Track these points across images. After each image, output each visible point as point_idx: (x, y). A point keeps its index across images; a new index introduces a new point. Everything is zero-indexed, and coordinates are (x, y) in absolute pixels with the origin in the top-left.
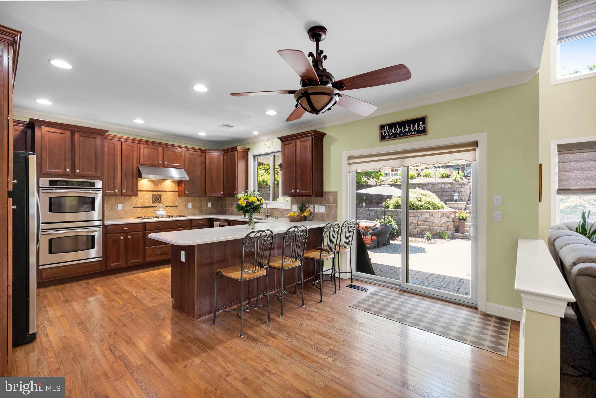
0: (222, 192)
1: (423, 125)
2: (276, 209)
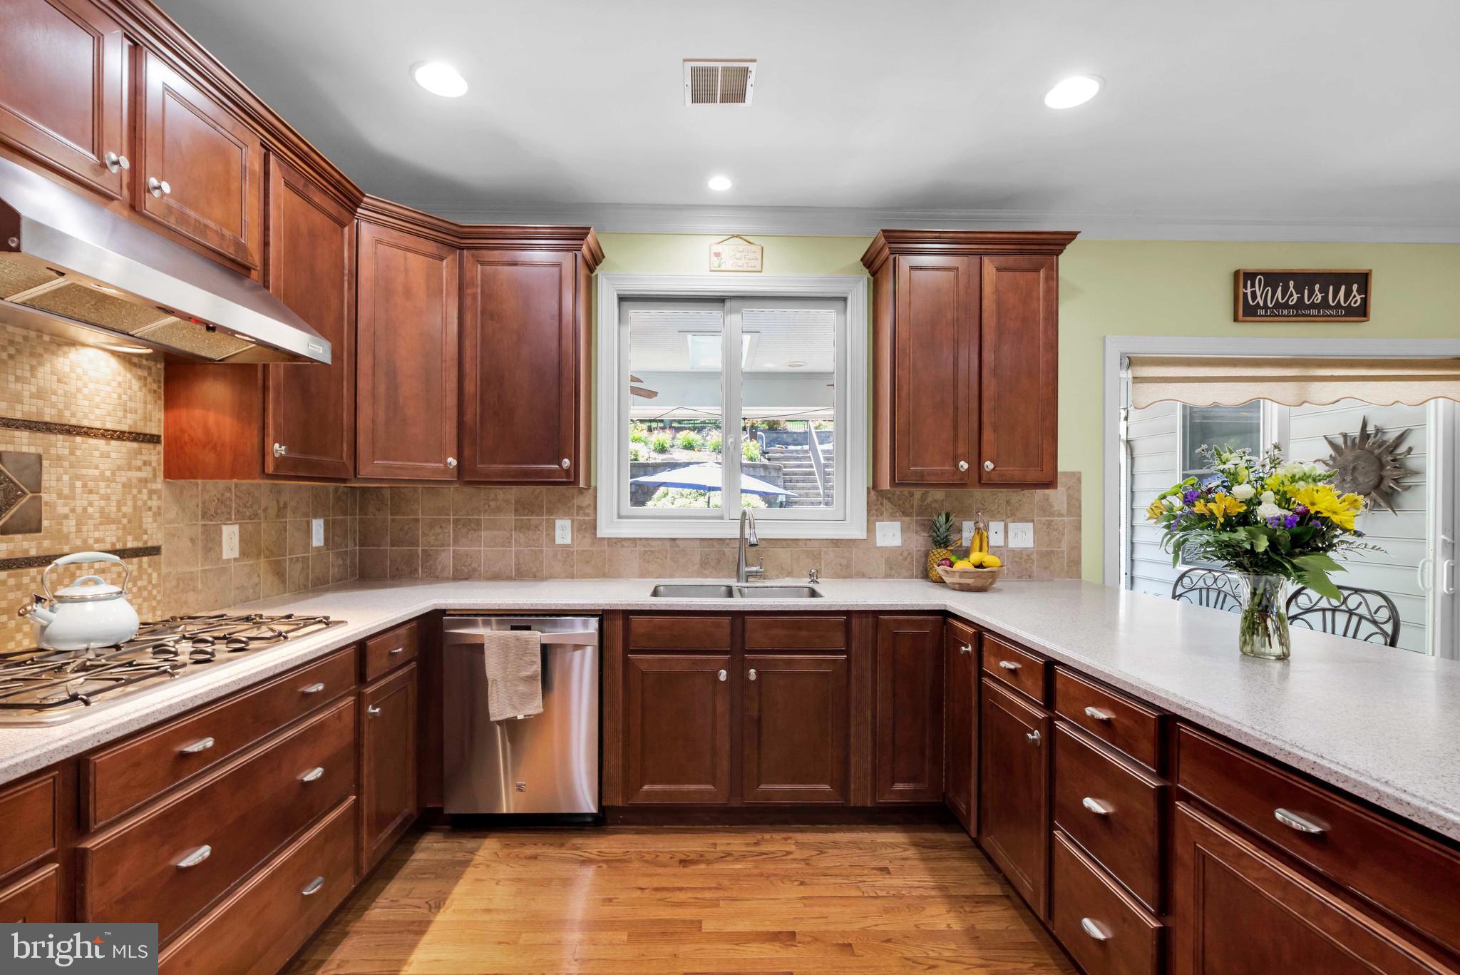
0: (452, 461)
1: (1359, 295)
2: (784, 543)
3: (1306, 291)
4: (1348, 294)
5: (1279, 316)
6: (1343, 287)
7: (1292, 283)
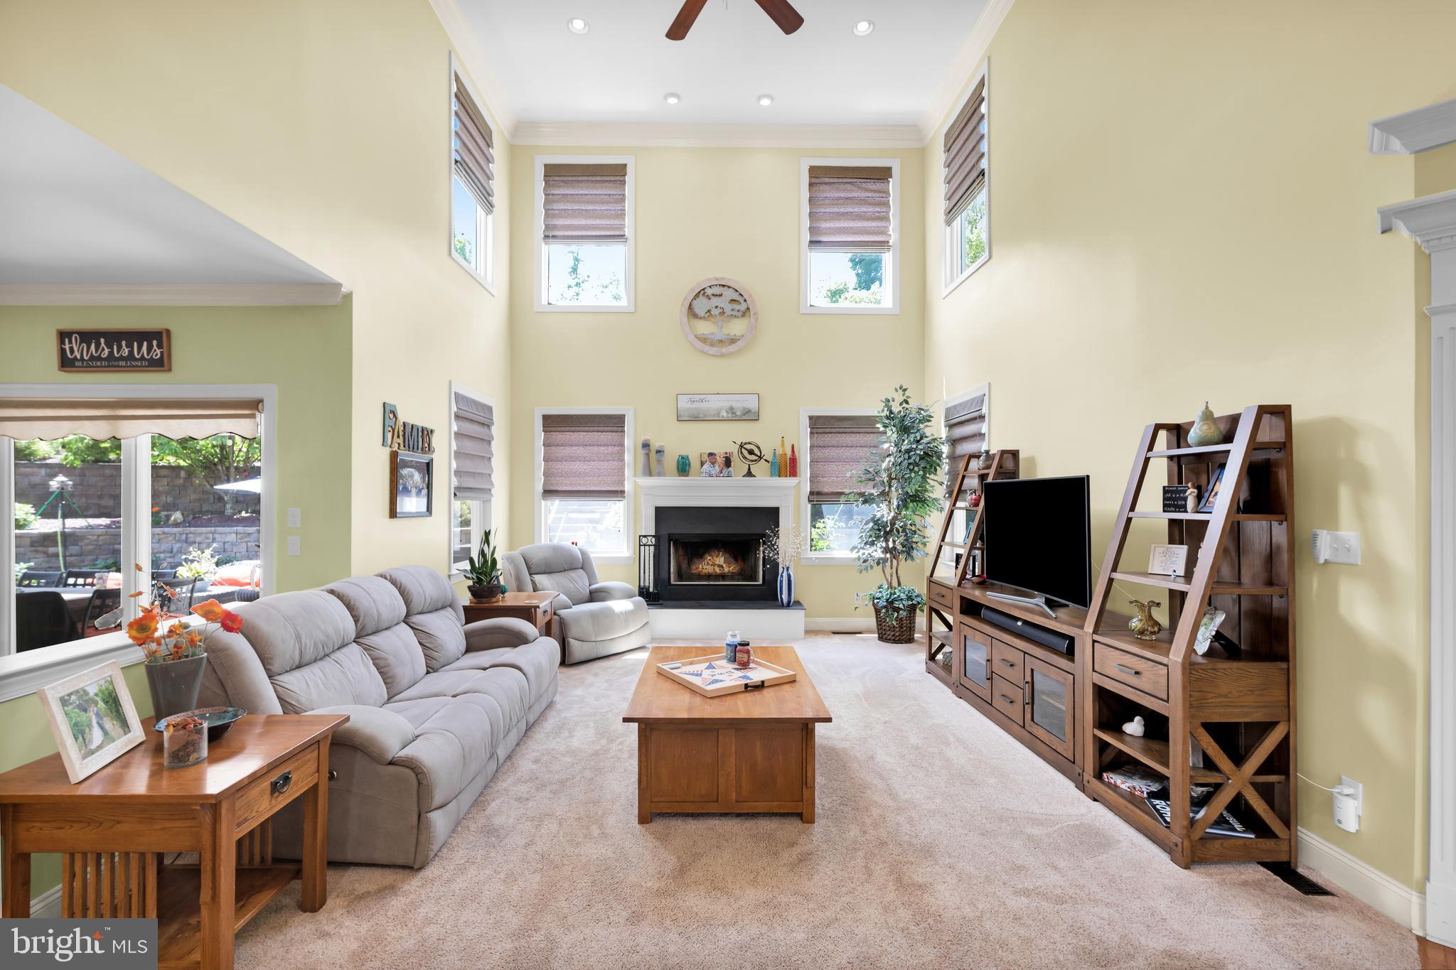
1: (159, 349)
3: (115, 347)
4: (150, 349)
5: (94, 367)
6: (145, 343)
7: (102, 340)
